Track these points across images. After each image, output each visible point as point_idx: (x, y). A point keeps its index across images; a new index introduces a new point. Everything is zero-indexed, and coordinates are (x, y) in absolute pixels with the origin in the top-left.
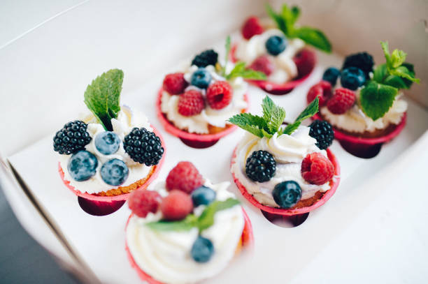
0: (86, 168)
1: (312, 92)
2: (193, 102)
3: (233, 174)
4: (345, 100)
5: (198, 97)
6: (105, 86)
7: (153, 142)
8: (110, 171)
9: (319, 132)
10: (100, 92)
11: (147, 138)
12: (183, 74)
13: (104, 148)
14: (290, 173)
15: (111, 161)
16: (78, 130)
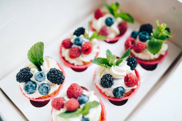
0: (32, 89)
1: (127, 43)
2: (76, 53)
3: (95, 84)
4: (141, 47)
5: (78, 50)
6: (36, 50)
7: (60, 75)
8: (42, 90)
9: (131, 63)
10: (34, 53)
11: (57, 73)
12: (70, 40)
13: (39, 80)
14: (119, 83)
15: (42, 85)
16: (27, 72)
